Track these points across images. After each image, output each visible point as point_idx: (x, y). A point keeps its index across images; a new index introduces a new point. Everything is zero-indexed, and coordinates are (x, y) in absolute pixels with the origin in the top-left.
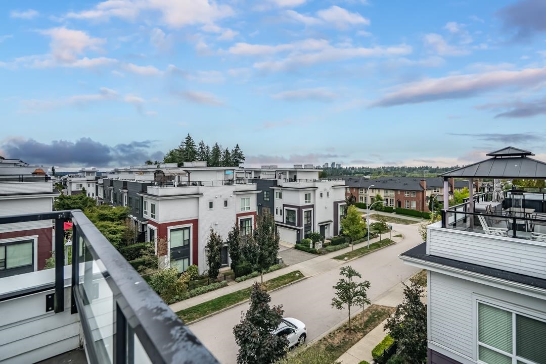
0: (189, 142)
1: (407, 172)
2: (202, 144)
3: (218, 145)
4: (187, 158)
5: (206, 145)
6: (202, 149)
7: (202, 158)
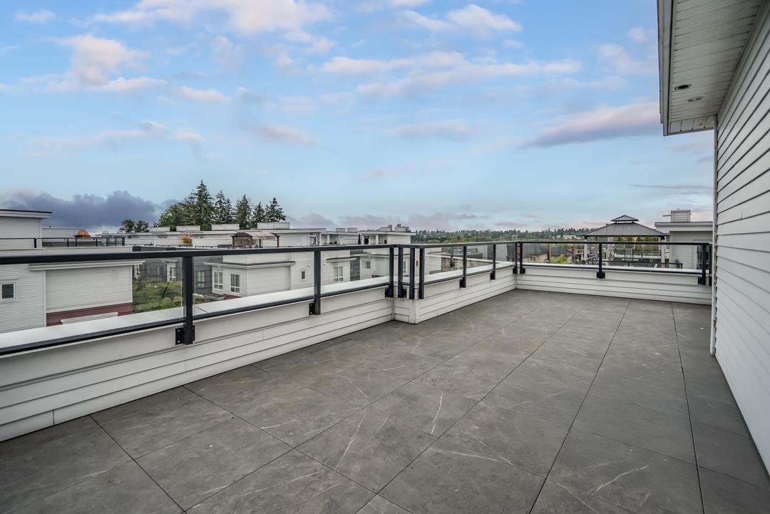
0: (202, 194)
1: (492, 237)
2: (221, 196)
3: (247, 198)
4: (199, 216)
5: (226, 198)
6: (220, 204)
7: (221, 216)
